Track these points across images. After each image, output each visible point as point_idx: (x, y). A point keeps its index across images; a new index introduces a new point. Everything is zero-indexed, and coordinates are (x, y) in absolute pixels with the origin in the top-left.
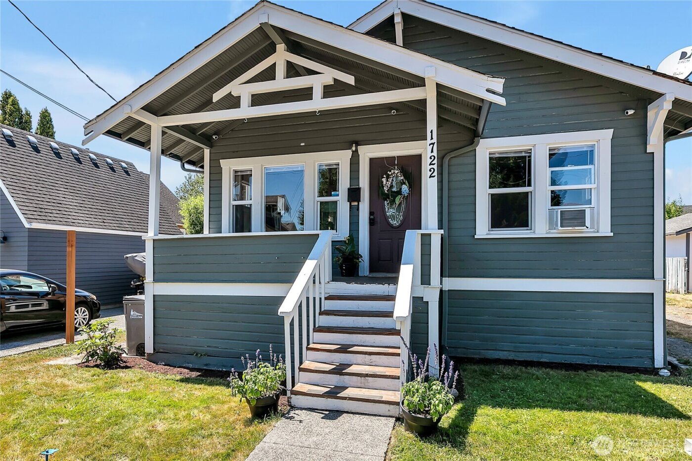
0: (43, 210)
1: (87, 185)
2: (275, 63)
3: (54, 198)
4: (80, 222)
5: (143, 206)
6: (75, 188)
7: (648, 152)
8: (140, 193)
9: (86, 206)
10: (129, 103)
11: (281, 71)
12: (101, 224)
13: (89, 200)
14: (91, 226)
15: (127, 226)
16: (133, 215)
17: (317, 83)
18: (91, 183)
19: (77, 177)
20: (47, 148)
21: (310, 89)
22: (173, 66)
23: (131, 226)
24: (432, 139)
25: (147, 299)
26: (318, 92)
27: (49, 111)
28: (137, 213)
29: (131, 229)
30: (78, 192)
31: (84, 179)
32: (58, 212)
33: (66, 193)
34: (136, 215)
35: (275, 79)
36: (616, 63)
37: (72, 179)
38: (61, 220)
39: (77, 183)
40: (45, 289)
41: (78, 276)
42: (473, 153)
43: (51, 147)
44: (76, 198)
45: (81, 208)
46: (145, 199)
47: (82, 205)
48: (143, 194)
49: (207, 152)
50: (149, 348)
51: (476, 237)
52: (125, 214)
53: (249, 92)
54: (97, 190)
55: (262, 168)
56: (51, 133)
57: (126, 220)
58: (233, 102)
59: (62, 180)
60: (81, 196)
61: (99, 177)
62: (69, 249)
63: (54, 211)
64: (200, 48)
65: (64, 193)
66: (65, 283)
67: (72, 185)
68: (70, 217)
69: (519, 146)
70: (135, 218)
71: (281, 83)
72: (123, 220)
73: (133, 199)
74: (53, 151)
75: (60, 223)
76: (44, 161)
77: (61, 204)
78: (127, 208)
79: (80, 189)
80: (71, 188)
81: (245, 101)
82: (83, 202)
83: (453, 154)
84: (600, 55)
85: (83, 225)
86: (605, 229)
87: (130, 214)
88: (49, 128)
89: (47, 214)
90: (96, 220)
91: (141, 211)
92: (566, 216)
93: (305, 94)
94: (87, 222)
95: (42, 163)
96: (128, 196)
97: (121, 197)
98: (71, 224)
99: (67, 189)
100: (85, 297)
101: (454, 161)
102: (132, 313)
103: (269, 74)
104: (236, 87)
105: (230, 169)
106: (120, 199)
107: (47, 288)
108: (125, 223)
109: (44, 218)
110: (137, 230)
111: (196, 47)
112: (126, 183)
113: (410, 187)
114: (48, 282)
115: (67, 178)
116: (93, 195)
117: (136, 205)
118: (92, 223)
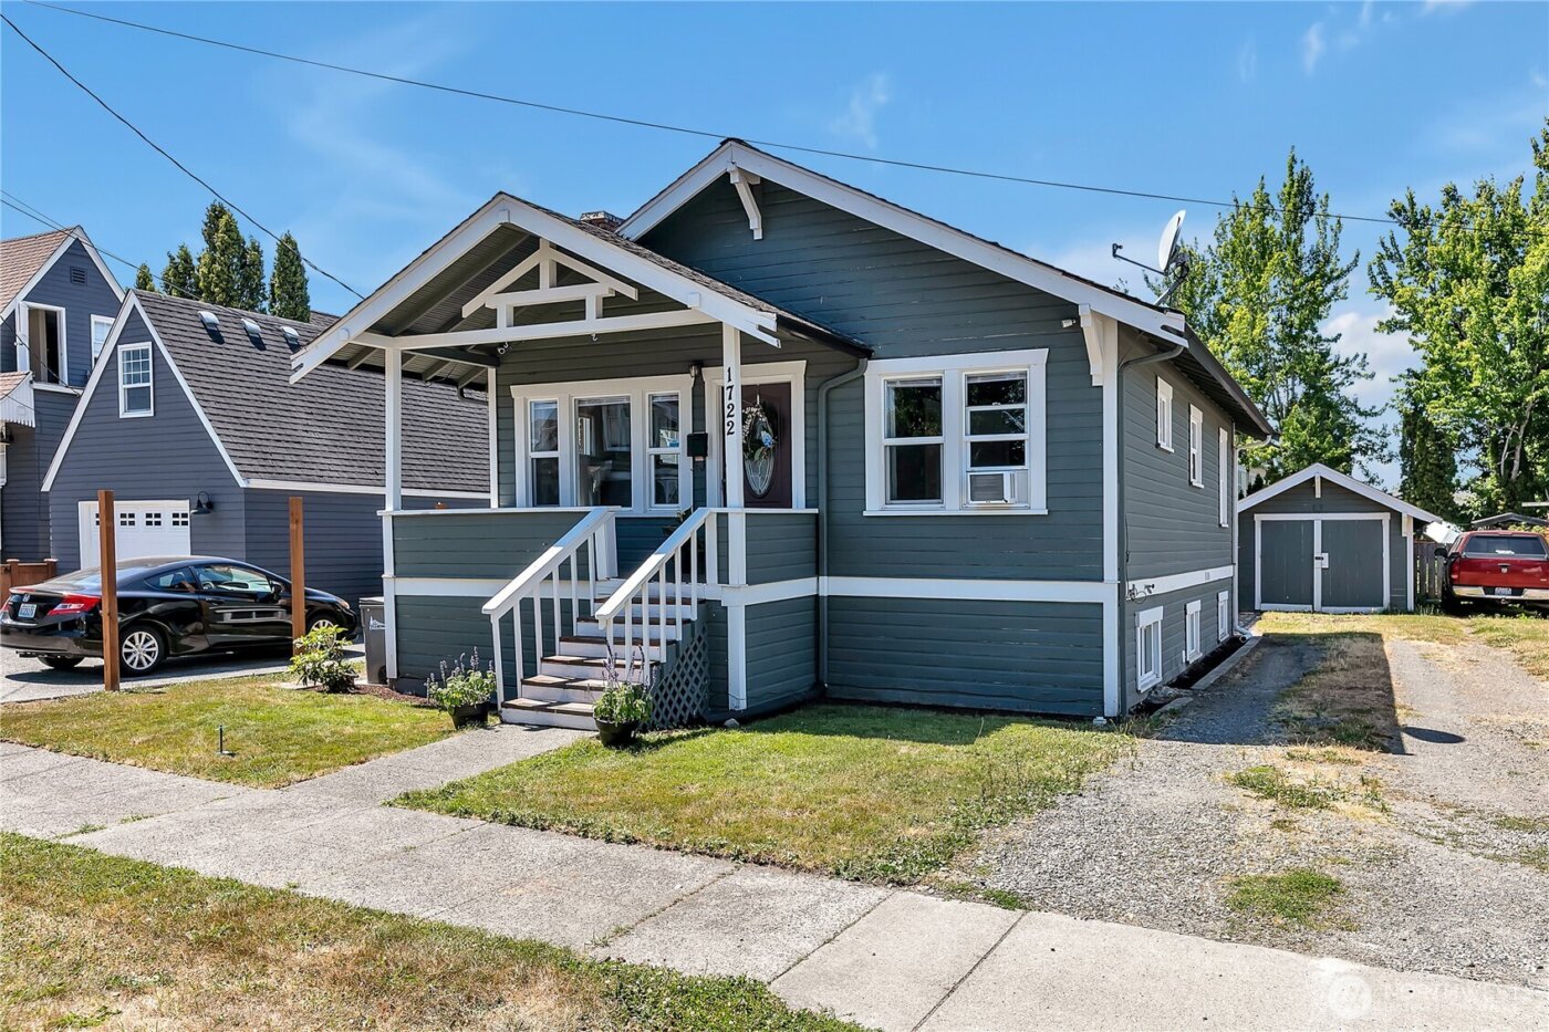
0: (268, 456)
1: (350, 404)
2: (538, 265)
3: (289, 432)
4: (332, 474)
5: (459, 439)
6: (326, 412)
7: (1094, 384)
8: (454, 413)
9: (345, 444)
10: (346, 326)
11: (545, 277)
12: (371, 477)
13: (351, 433)
14: (352, 481)
15: (423, 480)
16: (435, 458)
17: (592, 295)
18: (357, 400)
19: (331, 391)
20: (277, 339)
21: (582, 303)
22: (397, 278)
23: (429, 480)
24: (730, 380)
25: (387, 600)
26: (592, 309)
27: (294, 238)
28: (444, 453)
29: (428, 486)
30: (331, 419)
31: (343, 392)
32: (295, 458)
33: (310, 422)
34: (441, 458)
35: (538, 288)
36: (1017, 257)
37: (322, 395)
38: (299, 472)
39: (330, 402)
40: (267, 589)
41: (310, 570)
42: (860, 382)
43: (284, 336)
44: (328, 431)
45: (335, 449)
46: (463, 424)
47: (337, 443)
48: (459, 413)
49: (492, 372)
50: (392, 672)
51: (865, 513)
52: (420, 456)
53: (508, 306)
54: (366, 412)
55: (570, 401)
56: (298, 284)
57: (420, 468)
58: (487, 319)
59: (303, 398)
60: (336, 425)
61: (372, 386)
62: (293, 527)
63: (288, 458)
64: (430, 253)
65: (305, 422)
66: (288, 575)
67: (321, 406)
68: (314, 466)
69: (923, 373)
70: (439, 463)
71: (546, 294)
72: (413, 467)
73: (438, 426)
74: (287, 343)
75: (298, 478)
76: (272, 365)
77: (299, 443)
78: (424, 445)
79: (334, 413)
80: (319, 411)
81: (503, 317)
82: (341, 438)
83: (831, 384)
84: (996, 244)
85: (338, 480)
86: (1038, 506)
87: (428, 457)
88: (295, 273)
89: (275, 463)
90: (362, 470)
91: (451, 448)
92: (980, 484)
93: (575, 310)
94: (345, 475)
95: (268, 370)
96: (428, 420)
97: (414, 423)
98: (317, 478)
99: (312, 413)
100: (333, 604)
101: (836, 394)
102: (371, 622)
103: (530, 281)
104: (490, 297)
105: (525, 400)
106: (412, 428)
107: (268, 587)
108: (417, 473)
109: (270, 470)
110: (442, 486)
111: (424, 253)
112: (425, 394)
113: (775, 434)
114: (269, 578)
115: (313, 394)
116: (360, 422)
117: (443, 437)
118: (354, 475)
